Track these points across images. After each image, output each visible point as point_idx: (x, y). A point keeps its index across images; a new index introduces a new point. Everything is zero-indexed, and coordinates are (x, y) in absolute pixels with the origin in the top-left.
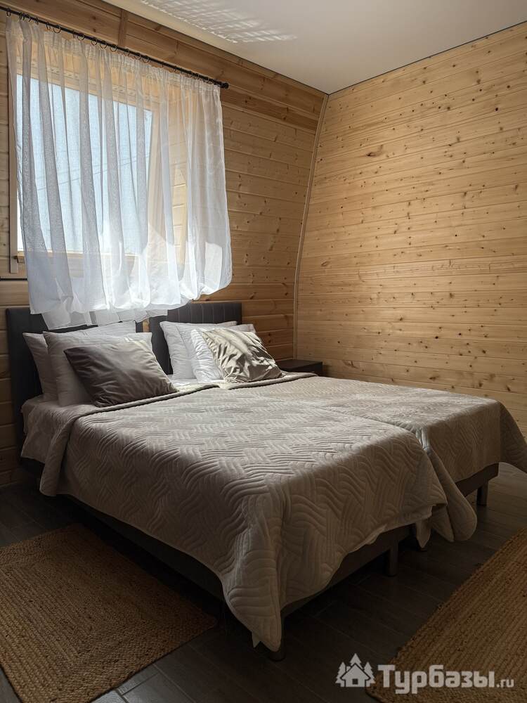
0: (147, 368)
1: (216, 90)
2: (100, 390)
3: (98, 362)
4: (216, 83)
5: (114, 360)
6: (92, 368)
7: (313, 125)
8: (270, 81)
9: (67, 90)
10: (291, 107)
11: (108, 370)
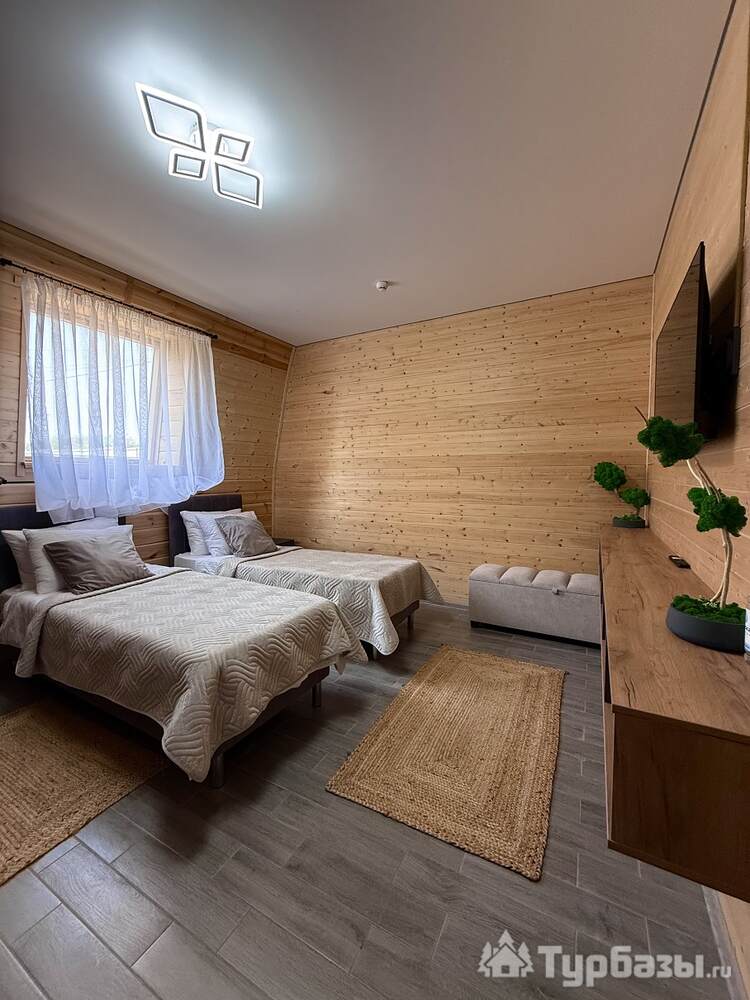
0: (126, 557)
1: (208, 339)
2: (79, 579)
3: (76, 554)
4: (207, 335)
5: (92, 552)
6: (71, 560)
7: (284, 367)
8: (250, 334)
9: (78, 328)
10: (268, 354)
11: (87, 561)
